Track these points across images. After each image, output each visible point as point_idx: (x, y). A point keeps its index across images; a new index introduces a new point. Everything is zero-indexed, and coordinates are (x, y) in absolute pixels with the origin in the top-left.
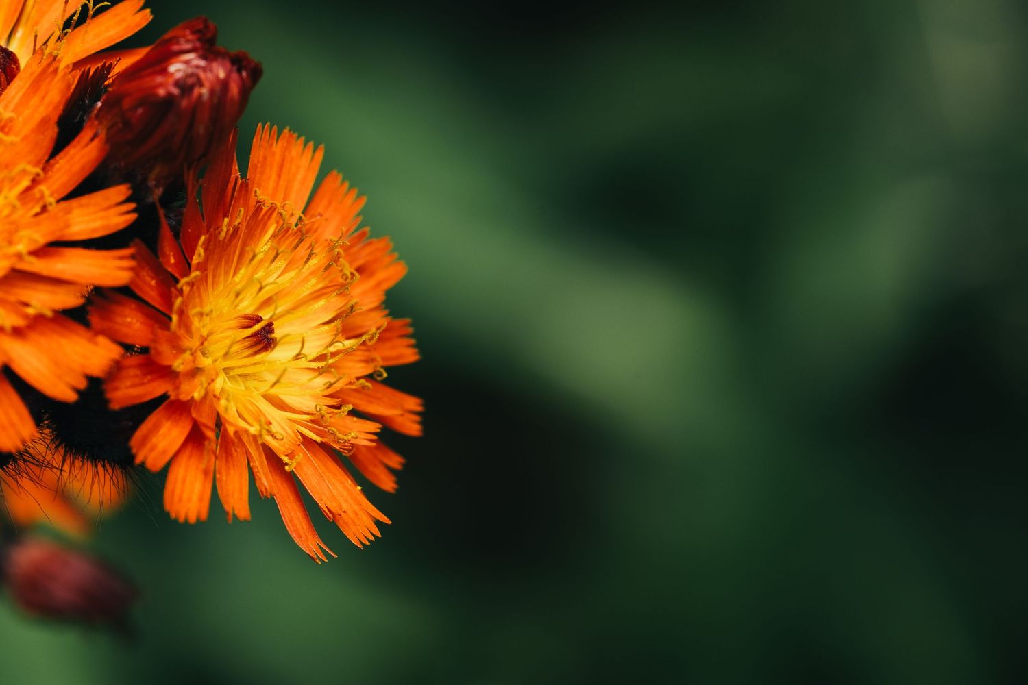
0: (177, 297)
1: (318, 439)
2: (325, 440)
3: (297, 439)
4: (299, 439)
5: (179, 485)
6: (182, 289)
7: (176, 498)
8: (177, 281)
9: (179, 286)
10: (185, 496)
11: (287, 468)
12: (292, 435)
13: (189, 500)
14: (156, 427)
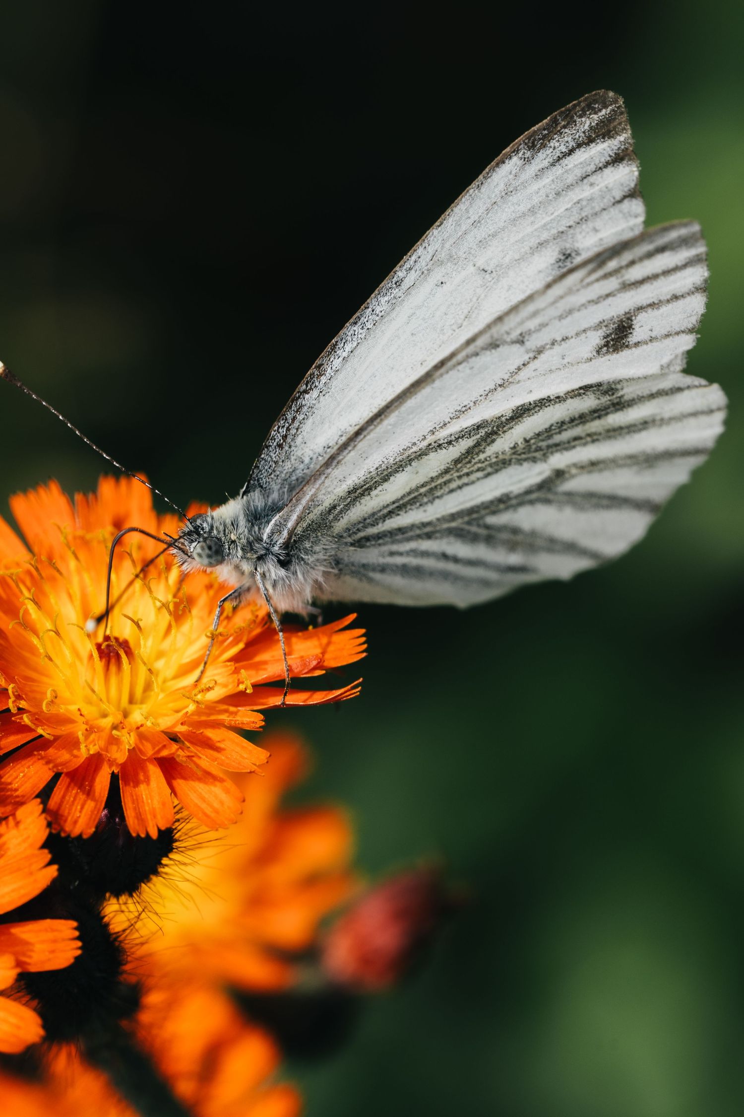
0: (22, 718)
1: (241, 646)
2: (245, 639)
3: (229, 668)
4: (230, 665)
5: (204, 806)
6: (19, 709)
7: (213, 815)
8: (8, 710)
9: (14, 710)
10: (216, 805)
11: (248, 691)
12: (223, 670)
13: (222, 803)
14: (137, 801)
